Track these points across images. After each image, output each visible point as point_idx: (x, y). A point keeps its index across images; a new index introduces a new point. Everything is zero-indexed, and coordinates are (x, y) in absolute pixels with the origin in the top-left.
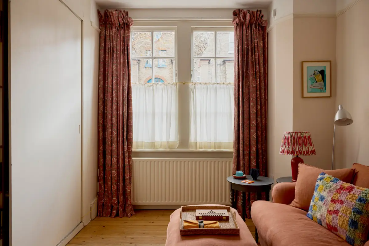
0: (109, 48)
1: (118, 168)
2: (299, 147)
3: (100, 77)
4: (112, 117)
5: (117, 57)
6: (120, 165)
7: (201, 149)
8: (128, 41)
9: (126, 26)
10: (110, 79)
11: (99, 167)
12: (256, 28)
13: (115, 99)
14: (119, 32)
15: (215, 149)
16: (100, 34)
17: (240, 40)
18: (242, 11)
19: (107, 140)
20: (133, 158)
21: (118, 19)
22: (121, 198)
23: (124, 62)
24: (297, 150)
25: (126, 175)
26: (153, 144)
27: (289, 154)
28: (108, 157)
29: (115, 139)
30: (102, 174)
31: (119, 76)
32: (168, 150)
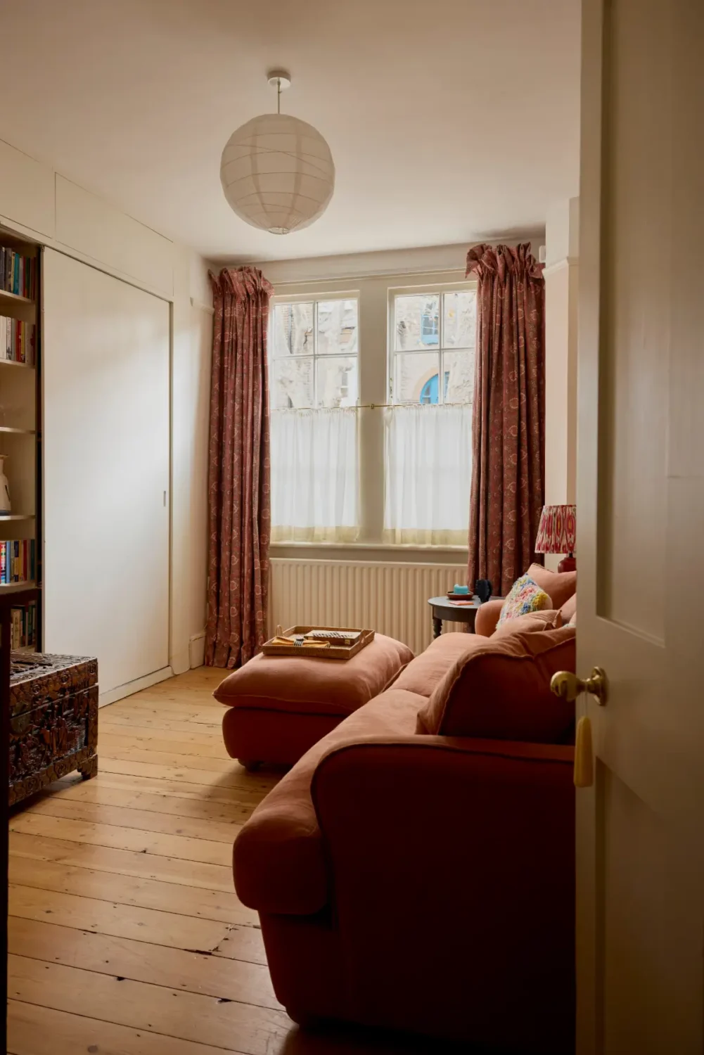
0: (229, 342)
1: (242, 576)
2: (568, 535)
3: (212, 401)
4: (232, 477)
5: (243, 360)
6: (246, 570)
7: (406, 543)
8: (263, 327)
9: (259, 298)
10: (230, 402)
11: (208, 573)
12: (522, 281)
13: (237, 443)
14: (247, 310)
15: (433, 543)
16: (214, 316)
17: (485, 311)
18: (487, 248)
19: (223, 521)
20: (270, 559)
21: (245, 286)
22: (246, 634)
23: (255, 368)
24: (564, 542)
25: (255, 590)
26: (310, 533)
27: (548, 552)
28: (225, 554)
29: (236, 521)
30: (214, 587)
31: (245, 397)
32: (341, 544)
